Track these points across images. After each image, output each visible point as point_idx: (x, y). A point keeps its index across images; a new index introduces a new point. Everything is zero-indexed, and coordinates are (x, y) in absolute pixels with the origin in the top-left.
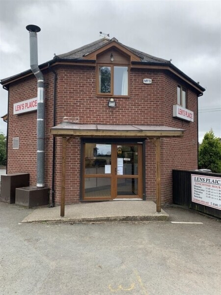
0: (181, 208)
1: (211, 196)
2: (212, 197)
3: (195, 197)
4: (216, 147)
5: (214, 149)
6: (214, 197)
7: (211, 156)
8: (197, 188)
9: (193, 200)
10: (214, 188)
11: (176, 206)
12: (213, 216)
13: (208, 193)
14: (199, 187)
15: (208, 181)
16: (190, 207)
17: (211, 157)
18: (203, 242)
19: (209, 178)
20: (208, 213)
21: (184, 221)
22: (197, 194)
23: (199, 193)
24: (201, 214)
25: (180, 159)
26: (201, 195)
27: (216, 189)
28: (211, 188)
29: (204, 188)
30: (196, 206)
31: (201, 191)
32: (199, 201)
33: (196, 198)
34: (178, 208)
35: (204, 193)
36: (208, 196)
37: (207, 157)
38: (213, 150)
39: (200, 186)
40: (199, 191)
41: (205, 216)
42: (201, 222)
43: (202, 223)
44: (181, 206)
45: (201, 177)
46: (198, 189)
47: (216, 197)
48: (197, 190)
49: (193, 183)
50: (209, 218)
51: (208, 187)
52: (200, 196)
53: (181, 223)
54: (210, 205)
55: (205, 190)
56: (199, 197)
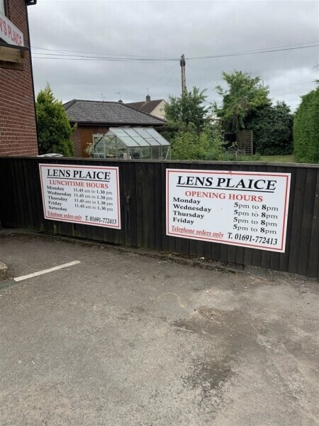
0: (23, 235)
1: (86, 205)
2: (88, 205)
3: (51, 210)
4: (59, 117)
5: (55, 120)
6: (91, 205)
7: (51, 132)
8: (54, 191)
9: (47, 216)
10: (90, 189)
11: (11, 231)
12: (92, 240)
13: (79, 199)
14: (58, 189)
15: (77, 176)
16: (42, 229)
17: (51, 135)
18: (103, 314)
19: (79, 170)
20: (80, 236)
21: (41, 268)
22: (56, 203)
23: (58, 201)
24: (67, 241)
25: (7, 134)
26: (64, 204)
27: (95, 189)
28: (85, 188)
29: (68, 189)
30: (55, 226)
31: (64, 197)
32: (61, 215)
33: (54, 211)
34: (17, 235)
35: (71, 200)
36: (80, 204)
37: (46, 134)
38: (54, 123)
39: (61, 186)
40: (60, 197)
41: (74, 243)
42: (75, 259)
43: (78, 262)
44: (20, 231)
45: (62, 169)
46: (55, 193)
47: (96, 205)
48: (54, 196)
49: (45, 182)
50: (85, 245)
51: (79, 188)
52: (63, 206)
53: (37, 274)
54: (83, 221)
55: (72, 193)
56: (61, 209)
